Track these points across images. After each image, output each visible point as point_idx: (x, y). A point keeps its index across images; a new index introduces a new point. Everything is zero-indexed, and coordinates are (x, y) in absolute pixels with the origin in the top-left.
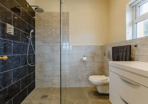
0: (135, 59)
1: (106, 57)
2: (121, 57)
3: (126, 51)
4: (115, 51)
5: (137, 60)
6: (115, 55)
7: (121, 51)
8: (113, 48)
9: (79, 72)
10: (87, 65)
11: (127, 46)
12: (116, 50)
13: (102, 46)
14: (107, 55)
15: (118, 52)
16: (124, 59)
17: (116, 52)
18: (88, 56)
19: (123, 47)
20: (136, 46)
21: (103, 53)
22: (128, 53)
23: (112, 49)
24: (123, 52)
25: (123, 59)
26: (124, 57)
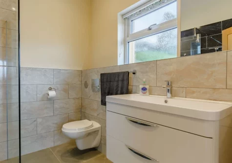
0: (133, 91)
1: (89, 90)
2: (115, 88)
3: (123, 80)
4: (105, 80)
5: (135, 93)
6: (105, 85)
7: (115, 79)
8: (102, 75)
9: (39, 120)
10: (56, 106)
11: (124, 73)
12: (107, 79)
13: (81, 71)
14: (90, 86)
15: (111, 81)
16: (119, 92)
17: (107, 82)
18: (58, 89)
19: (118, 74)
20: (134, 73)
21: (83, 83)
22: (125, 83)
23: (101, 77)
24: (118, 81)
25: (117, 91)
26: (120, 89)
